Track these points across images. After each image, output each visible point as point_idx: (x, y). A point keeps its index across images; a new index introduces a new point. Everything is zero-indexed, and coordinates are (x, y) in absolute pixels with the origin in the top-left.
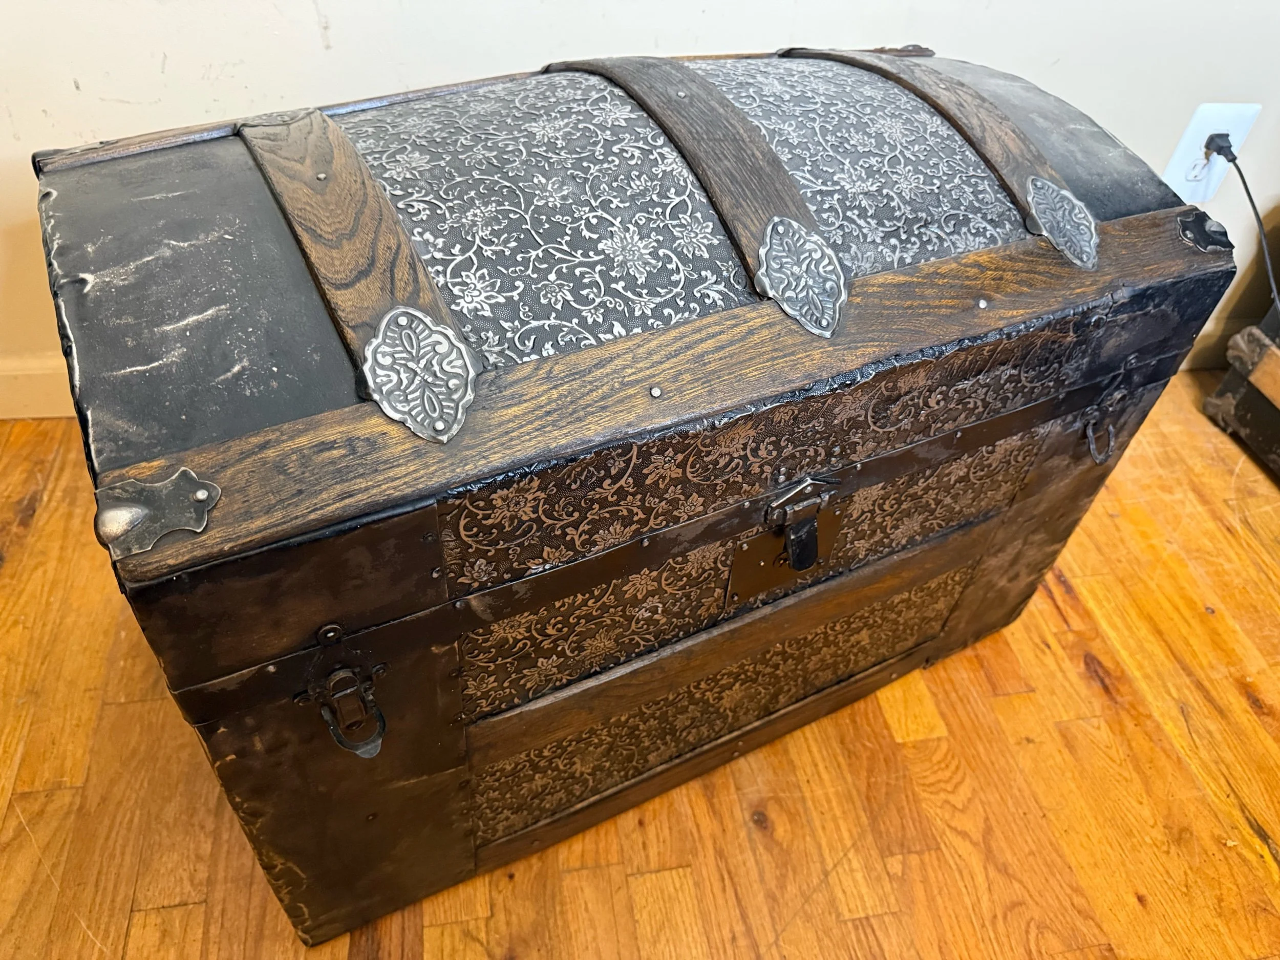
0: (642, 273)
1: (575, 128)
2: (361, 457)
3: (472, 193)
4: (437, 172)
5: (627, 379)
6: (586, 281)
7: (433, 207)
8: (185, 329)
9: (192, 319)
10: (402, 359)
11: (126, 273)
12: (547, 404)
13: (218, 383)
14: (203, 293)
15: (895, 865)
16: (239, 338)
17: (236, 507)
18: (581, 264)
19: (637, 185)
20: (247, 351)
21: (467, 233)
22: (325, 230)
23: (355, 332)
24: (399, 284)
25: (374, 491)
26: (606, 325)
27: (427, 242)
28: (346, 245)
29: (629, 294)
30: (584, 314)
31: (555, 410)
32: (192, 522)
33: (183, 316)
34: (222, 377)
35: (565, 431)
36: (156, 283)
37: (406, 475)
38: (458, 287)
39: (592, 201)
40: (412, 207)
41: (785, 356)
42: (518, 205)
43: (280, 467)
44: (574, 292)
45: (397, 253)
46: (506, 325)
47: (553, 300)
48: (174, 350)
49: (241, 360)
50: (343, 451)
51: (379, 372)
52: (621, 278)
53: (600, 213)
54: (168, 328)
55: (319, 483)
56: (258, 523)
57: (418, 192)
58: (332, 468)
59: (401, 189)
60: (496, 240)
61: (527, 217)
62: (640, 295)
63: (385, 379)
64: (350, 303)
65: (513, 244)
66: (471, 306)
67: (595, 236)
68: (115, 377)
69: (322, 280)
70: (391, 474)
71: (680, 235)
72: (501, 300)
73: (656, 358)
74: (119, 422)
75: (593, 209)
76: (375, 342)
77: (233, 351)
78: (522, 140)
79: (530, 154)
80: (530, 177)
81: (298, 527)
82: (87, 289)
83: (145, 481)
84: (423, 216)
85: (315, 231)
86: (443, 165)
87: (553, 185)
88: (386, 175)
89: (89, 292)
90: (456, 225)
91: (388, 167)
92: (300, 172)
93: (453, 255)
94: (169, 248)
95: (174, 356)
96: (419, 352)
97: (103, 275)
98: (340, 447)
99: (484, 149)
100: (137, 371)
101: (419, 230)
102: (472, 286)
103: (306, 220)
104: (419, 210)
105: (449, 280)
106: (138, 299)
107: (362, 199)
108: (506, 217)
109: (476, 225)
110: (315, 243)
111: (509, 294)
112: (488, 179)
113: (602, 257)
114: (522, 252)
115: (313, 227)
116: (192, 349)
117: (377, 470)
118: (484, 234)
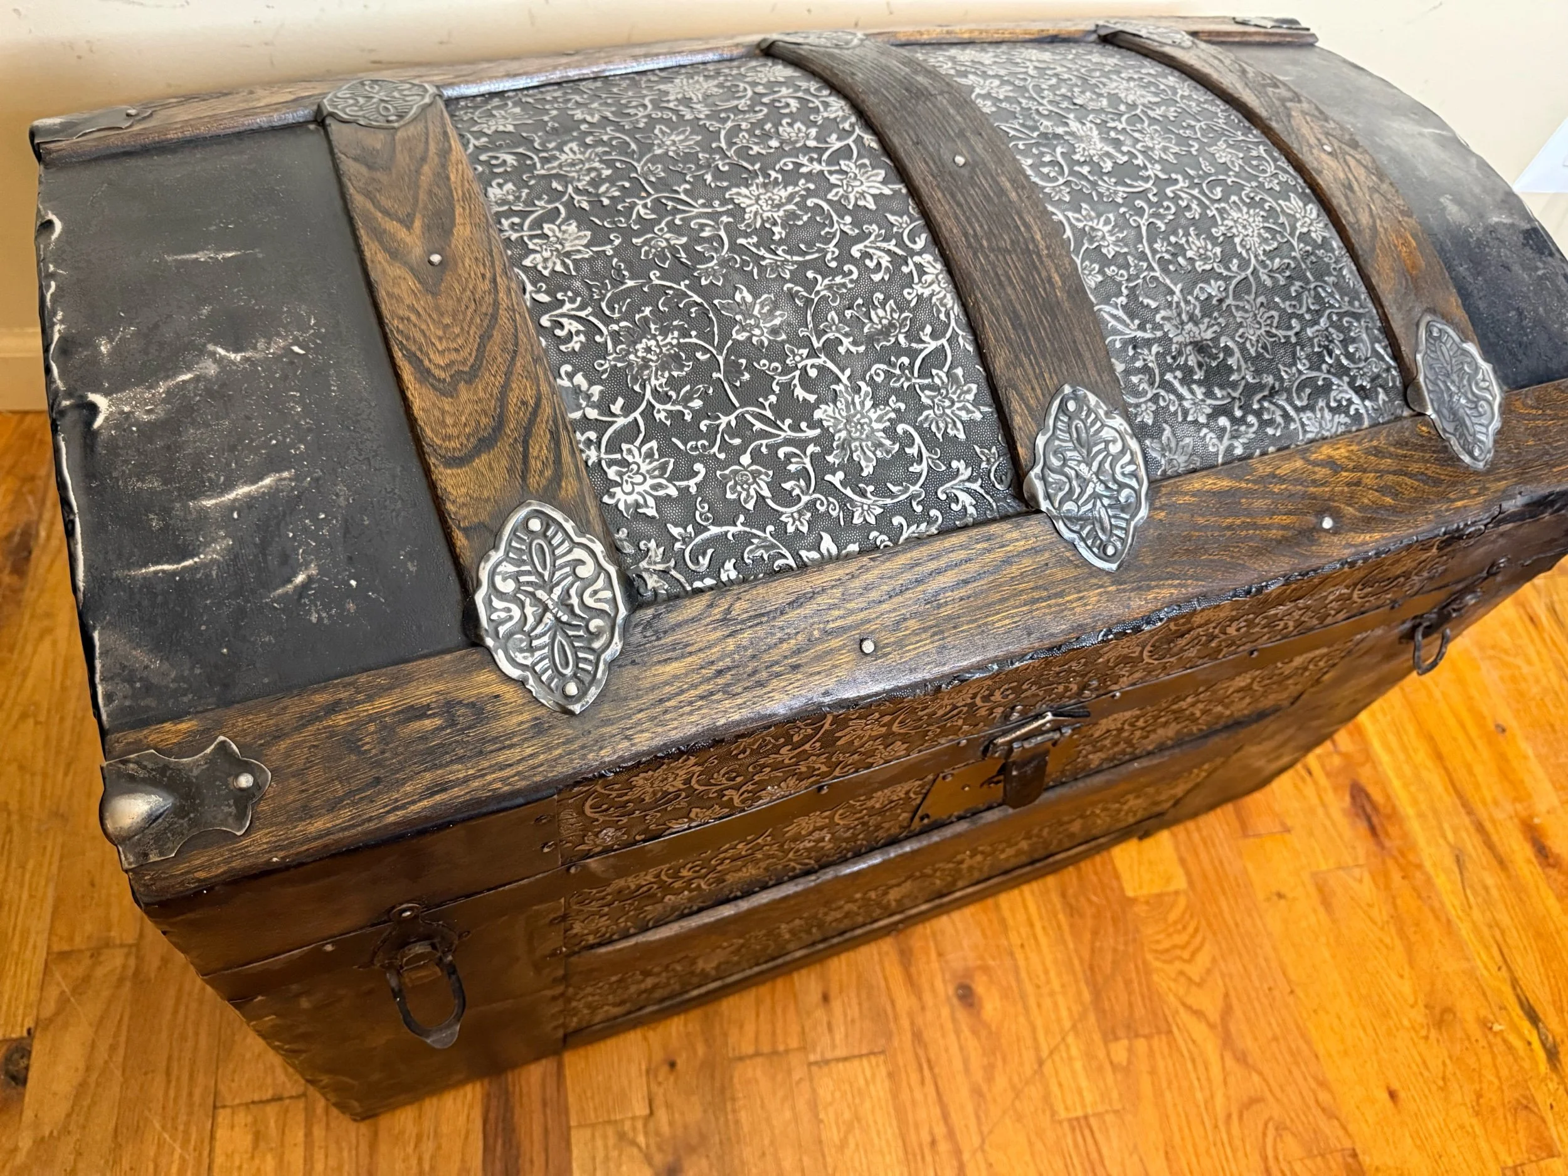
0: (868, 459)
1: (802, 205)
2: (462, 731)
3: (647, 311)
4: (600, 264)
5: (831, 625)
6: (792, 468)
7: (592, 330)
8: (232, 506)
9: (242, 491)
10: (529, 583)
11: (152, 401)
12: (720, 659)
13: (274, 601)
14: (258, 448)
16: (306, 529)
17: (291, 798)
18: (788, 442)
19: (880, 316)
20: (316, 551)
21: (635, 380)
22: (437, 360)
23: (467, 537)
24: (535, 465)
25: (476, 784)
26: (811, 539)
27: (577, 390)
28: (464, 394)
29: (848, 492)
30: (783, 518)
31: (729, 669)
32: (230, 820)
33: (229, 486)
34: (280, 591)
35: (739, 701)
36: (193, 423)
37: (519, 762)
38: (615, 468)
39: (814, 339)
40: (562, 326)
41: (1049, 598)
42: (710, 338)
43: (350, 741)
44: (774, 484)
45: (535, 413)
46: (676, 531)
47: (744, 495)
48: (214, 540)
49: (306, 565)
50: (438, 722)
51: (497, 603)
52: (841, 467)
53: (822, 360)
54: (208, 503)
55: (402, 769)
56: (319, 824)
57: (572, 300)
58: (421, 747)
59: (547, 292)
60: (672, 394)
61: (721, 359)
62: (863, 494)
64: (464, 490)
65: (697, 404)
66: (630, 499)
67: (812, 398)
68: (133, 578)
69: (427, 449)
70: (501, 758)
71: (929, 402)
72: (673, 492)
73: (874, 595)
74: (137, 653)
75: (813, 353)
76: (495, 556)
77: (296, 549)
78: (725, 219)
79: (734, 248)
80: (730, 290)
81: (371, 832)
82: (98, 422)
83: (168, 753)
84: (576, 344)
85: (421, 361)
86: (610, 253)
87: (762, 307)
88: (527, 262)
89: (100, 427)
90: (619, 365)
91: (531, 246)
92: (405, 243)
93: (613, 415)
94: (215, 361)
95: (215, 551)
96: (552, 574)
97: (120, 399)
98: (434, 715)
99: (669, 231)
100: (163, 571)
101: (567, 368)
102: (635, 467)
103: (408, 338)
104: (570, 332)
105: (603, 456)
106: (169, 448)
107: (490, 310)
108: (692, 357)
109: (648, 367)
110: (421, 382)
111: (684, 484)
112: (670, 288)
113: (818, 431)
114: (708, 417)
115: (418, 353)
116: (240, 541)
117: (481, 752)
118: (657, 383)
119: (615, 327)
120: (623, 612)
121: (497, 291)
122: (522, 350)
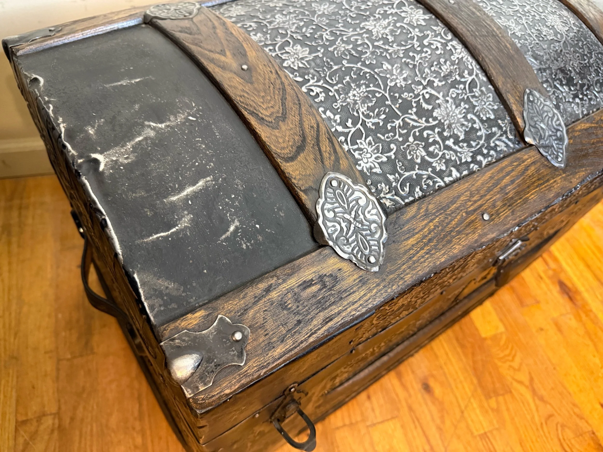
0: (461, 132)
1: (394, 25)
2: (330, 289)
3: (348, 78)
4: (318, 61)
5: (470, 209)
6: (431, 140)
7: (327, 91)
8: (186, 199)
9: (189, 190)
10: (340, 212)
11: (126, 152)
12: (429, 233)
13: (222, 241)
14: (190, 168)
15: (493, 402)
16: (227, 204)
17: (261, 340)
18: (426, 128)
19: (446, 68)
20: (236, 213)
21: (353, 110)
22: (264, 113)
23: (306, 194)
24: (326, 155)
25: (344, 314)
26: (447, 172)
27: (329, 118)
28: (283, 127)
29: (457, 148)
30: (434, 165)
31: (434, 238)
32: (236, 358)
33: (182, 189)
34: (224, 237)
35: (442, 252)
36: (152, 160)
37: (360, 299)
38: (357, 152)
39: (423, 81)
40: (313, 91)
41: (544, 183)
42: (379, 86)
43: (283, 305)
44: (426, 148)
45: (318, 131)
46: (391, 177)
47: (415, 157)
48: (183, 216)
49: (233, 221)
50: (318, 286)
51: (329, 224)
52: (450, 137)
53: (429, 90)
54: (174, 198)
55: (309, 313)
56: (279, 350)
57: (313, 78)
58: (314, 300)
59: (300, 76)
60: (371, 114)
61: (387, 95)
62: (462, 148)
63: (333, 229)
64: (298, 172)
65: (383, 116)
66: (368, 166)
67: (430, 107)
68: (147, 243)
69: (275, 156)
70: (351, 299)
71: (476, 103)
72: (385, 160)
73: (482, 193)
74: (160, 281)
75: (424, 88)
76: (321, 201)
77: (225, 215)
78: (365, 35)
79: (374, 46)
80: (380, 65)
81: (304, 349)
82: (102, 167)
83: (194, 330)
84: (322, 97)
85: (258, 115)
86: (321, 56)
87: (396, 71)
88: (285, 65)
89: (104, 170)
90: (344, 104)
91: (283, 58)
92: (226, 63)
93: (348, 127)
94: (152, 129)
95: (185, 222)
96: (348, 206)
97: (109, 154)
98: (316, 284)
99: (343, 43)
100: (162, 237)
101: (321, 109)
102: (365, 150)
103: (247, 105)
104: (317, 93)
105: (350, 147)
106: (143, 175)
107: (281, 87)
108: (374, 96)
109: (357, 103)
110: (261, 124)
111: (388, 154)
112: (354, 67)
113: (437, 122)
114: (389, 122)
115: (255, 111)
116: (196, 215)
117: (341, 298)
118: (363, 110)
119: (336, 88)
120: (384, 218)
121: (281, 78)
122: (302, 102)
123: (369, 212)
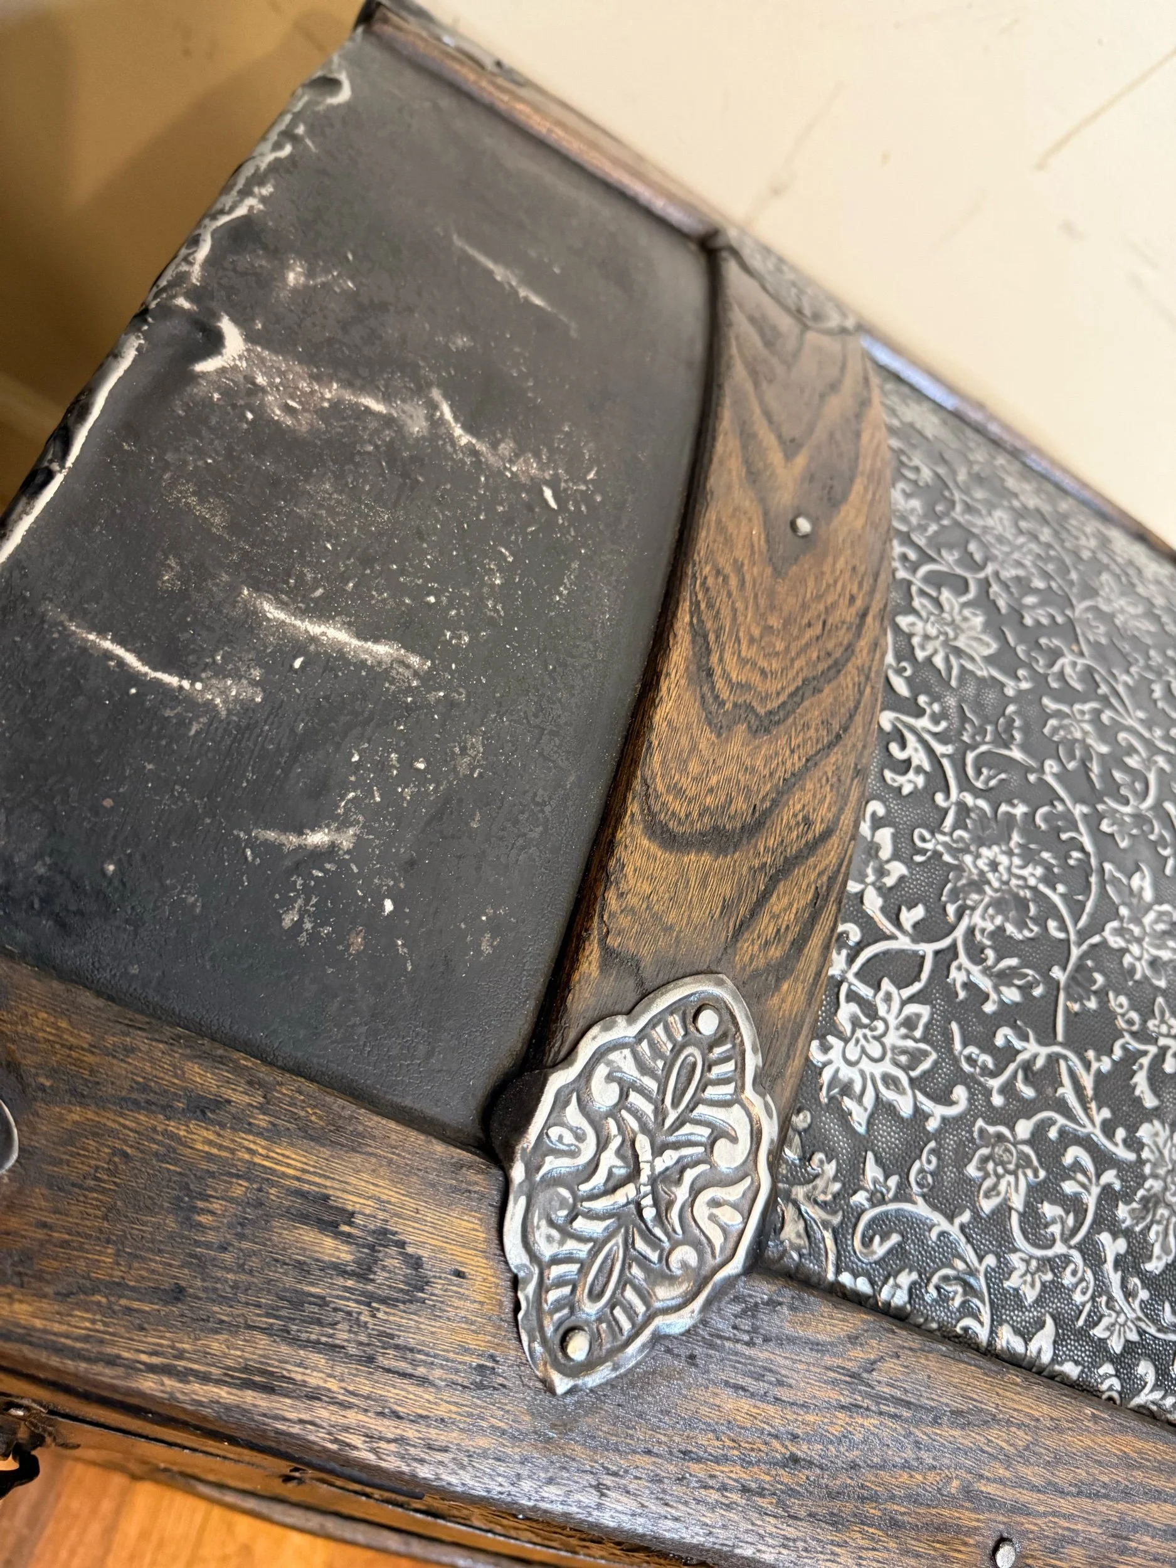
2: (369, 1299)
3: (1020, 810)
4: (990, 697)
5: (981, 1486)
6: (1069, 1187)
7: (937, 780)
8: (301, 646)
9: (333, 634)
11: (306, 398)
12: (808, 1439)
13: (251, 843)
14: (403, 590)
16: (383, 766)
18: (1087, 1143)
20: (374, 813)
21: (955, 895)
22: (730, 666)
23: (604, 966)
24: (765, 926)
25: (323, 1413)
26: (1030, 1317)
27: (873, 849)
28: (737, 744)
29: (1115, 1278)
30: (1014, 1259)
31: (811, 1466)
33: (321, 611)
34: (271, 835)
35: (791, 1532)
36: (339, 477)
37: (417, 1419)
38: (854, 1008)
40: (903, 746)
42: (1077, 910)
44: (1038, 1193)
45: (812, 847)
46: (872, 1171)
47: (988, 1183)
48: (237, 676)
49: (344, 824)
50: (345, 1254)
51: (572, 1113)
52: (1128, 1233)
54: (273, 612)
55: (232, 1303)
57: (935, 720)
58: (289, 1281)
59: (909, 681)
60: (990, 954)
61: (1075, 952)
62: (1129, 1294)
63: (569, 1138)
64: (647, 888)
65: (1012, 995)
66: (846, 1073)
67: (1150, 1102)
68: (66, 636)
69: (637, 785)
72: (905, 1108)
73: (1062, 1477)
76: (623, 1030)
77: (345, 787)
78: (1161, 761)
79: (1158, 807)
80: (1130, 865)
82: (207, 366)
84: (910, 782)
85: (709, 652)
86: (1010, 692)
87: (1157, 921)
88: (904, 621)
89: (204, 375)
90: (947, 858)
91: (916, 603)
92: (772, 474)
93: (898, 924)
94: (430, 417)
95: (224, 692)
96: (680, 1123)
97: (263, 360)
98: (348, 1238)
99: (1091, 722)
100: (121, 663)
101: (877, 807)
102: (880, 1025)
103: (710, 606)
104: (908, 762)
105: (850, 976)
106: (275, 483)
107: (838, 654)
108: (1041, 922)
109: (981, 892)
110: (690, 680)
111: (927, 1105)
112: (1062, 800)
113: (1131, 1156)
114: (1014, 1026)
115: (712, 637)
116: (273, 707)
117: (371, 1359)
118: (981, 924)
119: (969, 799)
120: (735, 1266)
121: (858, 634)
122: (848, 741)
123: (715, 1203)
